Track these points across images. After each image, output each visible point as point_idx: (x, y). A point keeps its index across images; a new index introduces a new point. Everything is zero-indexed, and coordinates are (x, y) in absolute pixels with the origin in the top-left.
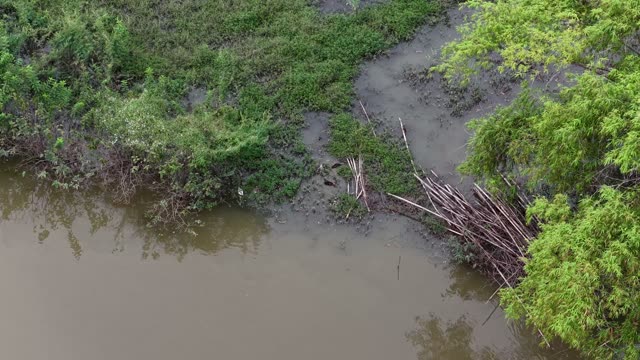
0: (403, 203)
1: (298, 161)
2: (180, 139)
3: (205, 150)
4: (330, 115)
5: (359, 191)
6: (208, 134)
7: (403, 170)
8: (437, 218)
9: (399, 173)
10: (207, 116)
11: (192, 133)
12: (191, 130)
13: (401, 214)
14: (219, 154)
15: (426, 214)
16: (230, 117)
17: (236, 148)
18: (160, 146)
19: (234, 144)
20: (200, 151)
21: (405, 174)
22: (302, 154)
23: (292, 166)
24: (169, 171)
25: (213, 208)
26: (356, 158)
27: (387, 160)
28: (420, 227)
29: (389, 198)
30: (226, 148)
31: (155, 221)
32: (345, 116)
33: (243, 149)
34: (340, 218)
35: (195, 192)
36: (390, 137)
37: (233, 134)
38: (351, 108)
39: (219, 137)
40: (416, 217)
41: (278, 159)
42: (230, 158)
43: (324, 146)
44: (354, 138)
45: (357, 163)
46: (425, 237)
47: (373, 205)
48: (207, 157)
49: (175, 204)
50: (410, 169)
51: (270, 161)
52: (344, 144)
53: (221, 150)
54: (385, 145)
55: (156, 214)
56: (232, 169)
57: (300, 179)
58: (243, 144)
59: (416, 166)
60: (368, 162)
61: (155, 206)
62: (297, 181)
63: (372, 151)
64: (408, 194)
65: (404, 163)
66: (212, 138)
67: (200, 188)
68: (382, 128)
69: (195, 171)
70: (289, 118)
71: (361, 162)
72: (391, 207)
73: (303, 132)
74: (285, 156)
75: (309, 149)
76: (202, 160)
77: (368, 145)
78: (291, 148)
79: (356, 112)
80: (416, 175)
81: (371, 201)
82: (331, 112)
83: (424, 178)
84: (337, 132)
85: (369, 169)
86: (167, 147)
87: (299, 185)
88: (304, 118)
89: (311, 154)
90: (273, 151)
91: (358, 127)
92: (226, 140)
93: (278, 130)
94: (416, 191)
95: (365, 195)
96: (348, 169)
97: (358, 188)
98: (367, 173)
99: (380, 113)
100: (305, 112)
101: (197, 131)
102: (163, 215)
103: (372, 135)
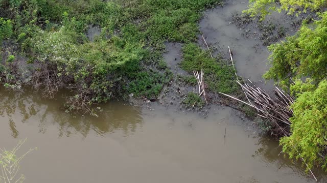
0: (229, 99)
1: (162, 73)
2: (87, 57)
3: (104, 63)
4: (182, 44)
5: (201, 92)
6: (105, 54)
7: (230, 79)
8: (250, 107)
9: (227, 80)
10: (103, 43)
11: (95, 53)
12: (94, 51)
13: (227, 106)
14: (112, 66)
15: (244, 105)
16: (118, 44)
17: (123, 62)
18: (75, 61)
19: (122, 60)
20: (101, 64)
21: (231, 81)
22: (164, 69)
23: (158, 76)
24: (81, 76)
25: (108, 101)
26: (199, 71)
27: (219, 73)
28: (239, 113)
29: (220, 96)
30: (117, 62)
31: (70, 109)
32: (192, 45)
33: (127, 63)
34: (188, 107)
35: (97, 90)
36: (222, 58)
37: (121, 54)
38: (196, 40)
39: (112, 55)
40: (237, 108)
41: (149, 72)
42: (119, 69)
43: (178, 64)
44: (198, 58)
45: (200, 74)
46: (242, 119)
47: (210, 100)
48: (105, 67)
49: (83, 98)
50: (235, 78)
51: (143, 72)
52: (191, 63)
53: (114, 63)
54: (218, 63)
55: (71, 104)
56: (119, 77)
57: (163, 84)
58: (128, 59)
59: (238, 76)
60: (207, 74)
61: (71, 99)
62: (161, 85)
63: (210, 67)
64: (233, 93)
65: (231, 74)
66: (107, 56)
67: (100, 87)
68: (217, 52)
69: (97, 76)
70: (155, 46)
71: (202, 74)
72: (221, 101)
73: (164, 55)
74: (153, 70)
75: (169, 66)
76: (102, 69)
77: (207, 63)
78: (156, 65)
79: (200, 42)
80: (238, 82)
81: (208, 97)
82: (183, 42)
83: (243, 83)
84: (187, 55)
85: (208, 78)
86: (79, 61)
87: (162, 88)
88: (165, 46)
89: (170, 68)
90: (145, 67)
91: (201, 52)
92: (116, 58)
93: (148, 53)
94: (238, 91)
95: (204, 94)
96: (194, 78)
97: (200, 90)
98: (206, 80)
99: (216, 44)
100: (165, 42)
101: (98, 51)
102: (76, 105)
103: (210, 57)
